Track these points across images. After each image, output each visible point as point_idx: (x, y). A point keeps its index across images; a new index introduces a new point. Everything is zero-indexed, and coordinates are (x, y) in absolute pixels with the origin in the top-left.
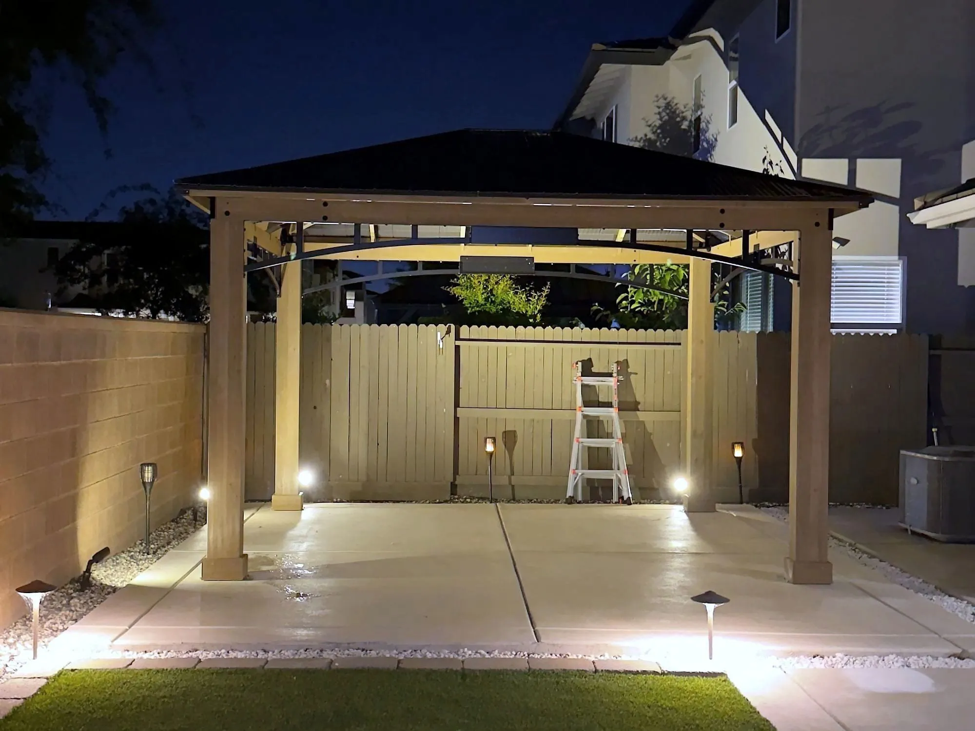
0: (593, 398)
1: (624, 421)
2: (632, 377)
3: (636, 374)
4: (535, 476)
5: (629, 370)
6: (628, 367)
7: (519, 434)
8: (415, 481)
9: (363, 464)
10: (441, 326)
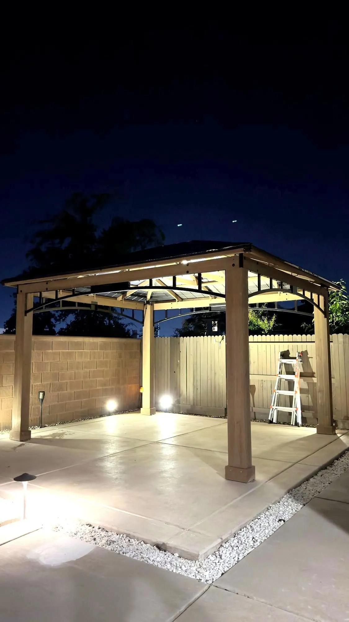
0: (291, 370)
1: (307, 382)
2: (310, 359)
3: (312, 358)
4: (264, 408)
5: (308, 356)
6: (307, 354)
7: (256, 387)
8: (211, 407)
9: (191, 398)
10: (220, 336)
